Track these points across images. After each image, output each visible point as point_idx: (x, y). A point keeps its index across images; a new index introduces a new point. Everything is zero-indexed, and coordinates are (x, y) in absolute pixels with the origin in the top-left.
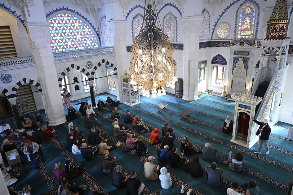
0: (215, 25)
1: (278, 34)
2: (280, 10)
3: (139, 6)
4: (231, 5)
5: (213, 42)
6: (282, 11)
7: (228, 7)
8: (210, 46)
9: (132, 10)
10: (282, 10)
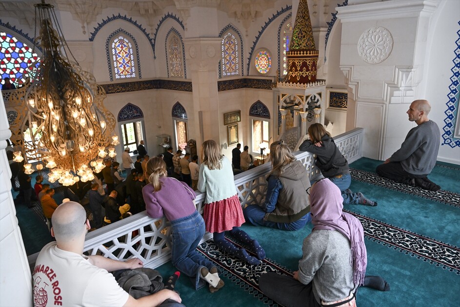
0: (250, 52)
1: (298, 74)
2: (298, 34)
3: (120, 17)
4: (270, 21)
5: (250, 79)
6: (302, 37)
7: (267, 24)
8: (245, 86)
9: (105, 22)
10: (302, 34)
